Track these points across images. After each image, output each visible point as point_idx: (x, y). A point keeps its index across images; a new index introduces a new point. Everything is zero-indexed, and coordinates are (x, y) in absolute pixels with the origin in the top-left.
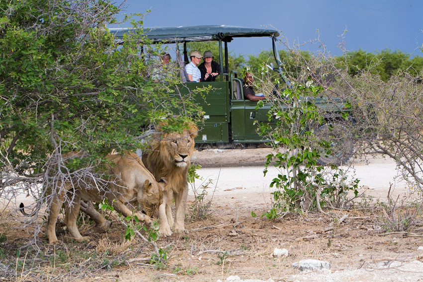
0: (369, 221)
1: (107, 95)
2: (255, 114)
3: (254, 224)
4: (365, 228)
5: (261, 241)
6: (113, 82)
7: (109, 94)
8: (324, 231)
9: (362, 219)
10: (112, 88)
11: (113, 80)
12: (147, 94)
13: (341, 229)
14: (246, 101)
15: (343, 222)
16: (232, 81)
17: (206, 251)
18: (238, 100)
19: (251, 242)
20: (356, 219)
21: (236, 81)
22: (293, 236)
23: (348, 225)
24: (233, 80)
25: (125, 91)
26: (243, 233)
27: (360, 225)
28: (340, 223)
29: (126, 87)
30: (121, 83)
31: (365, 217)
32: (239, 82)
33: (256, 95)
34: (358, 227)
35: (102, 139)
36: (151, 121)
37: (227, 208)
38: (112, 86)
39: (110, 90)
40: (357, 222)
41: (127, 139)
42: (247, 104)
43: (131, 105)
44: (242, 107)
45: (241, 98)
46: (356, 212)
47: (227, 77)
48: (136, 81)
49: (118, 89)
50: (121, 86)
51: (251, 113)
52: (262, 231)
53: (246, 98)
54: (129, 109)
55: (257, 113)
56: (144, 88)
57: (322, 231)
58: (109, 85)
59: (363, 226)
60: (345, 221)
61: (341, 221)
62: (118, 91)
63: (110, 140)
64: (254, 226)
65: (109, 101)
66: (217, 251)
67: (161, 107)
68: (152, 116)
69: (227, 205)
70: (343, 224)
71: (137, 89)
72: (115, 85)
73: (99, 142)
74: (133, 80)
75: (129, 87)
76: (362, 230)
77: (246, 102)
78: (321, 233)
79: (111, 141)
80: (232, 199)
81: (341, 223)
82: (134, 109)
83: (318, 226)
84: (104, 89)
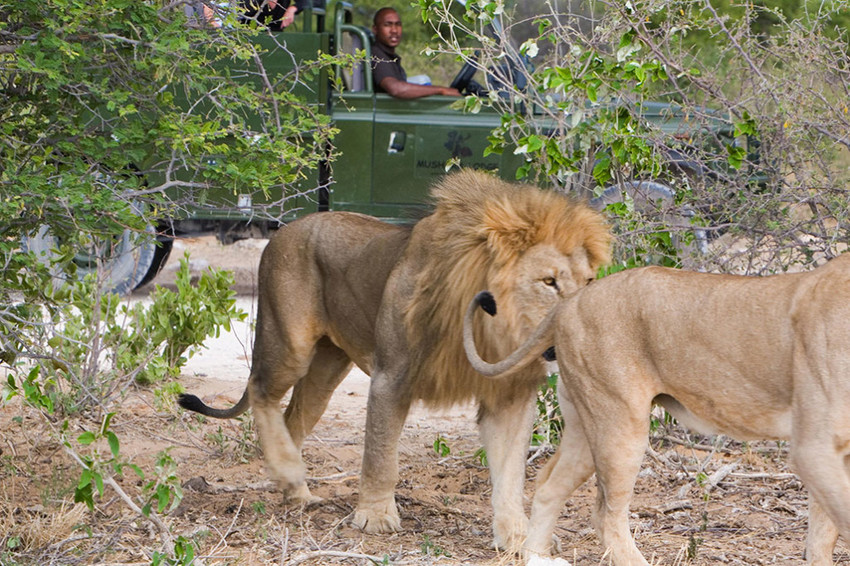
0: (796, 488)
1: (42, 55)
2: (405, 137)
3: (442, 477)
4: (788, 506)
5: (477, 532)
6: (66, 19)
7: (51, 53)
8: (662, 510)
9: (773, 480)
10: (59, 35)
11: (65, 13)
12: (171, 58)
13: (716, 508)
14: (380, 96)
15: (719, 485)
16: (339, 33)
17: (316, 553)
18: (355, 92)
19: (443, 534)
20: (756, 479)
21: (353, 33)
22: (569, 521)
23: (736, 498)
24: (343, 31)
25: (100, 49)
26: (414, 504)
27: (772, 499)
28: (709, 487)
29: (103, 35)
30: (90, 20)
31: (782, 475)
32: (360, 38)
33: (409, 80)
34: (765, 505)
35: (18, 193)
36: (175, 147)
37: (341, 425)
38: (59, 30)
39: (55, 42)
40: (763, 490)
41: (98, 196)
42: (382, 106)
43: (117, 92)
44: (367, 117)
45: (364, 87)
46: (750, 457)
47: (321, 18)
48: (134, 18)
49: (78, 41)
50: (87, 29)
51: (393, 136)
52: (471, 501)
53: (378, 88)
54: (111, 106)
55: (410, 136)
56: (158, 42)
57: (656, 511)
58: (52, 25)
59: (782, 502)
60: (727, 483)
61: (715, 484)
62: (79, 46)
63: (44, 196)
64: (443, 482)
65: (51, 75)
66: (348, 553)
67: (208, 104)
68: (178, 132)
69: (337, 416)
70: (719, 493)
71: (136, 42)
72: (70, 29)
73: (11, 201)
74: (126, 14)
75: (113, 35)
76: (777, 514)
77: (379, 100)
78: (654, 517)
79: (49, 201)
80: (351, 398)
81: (713, 490)
82: (125, 105)
83: (644, 495)
84: (32, 37)
